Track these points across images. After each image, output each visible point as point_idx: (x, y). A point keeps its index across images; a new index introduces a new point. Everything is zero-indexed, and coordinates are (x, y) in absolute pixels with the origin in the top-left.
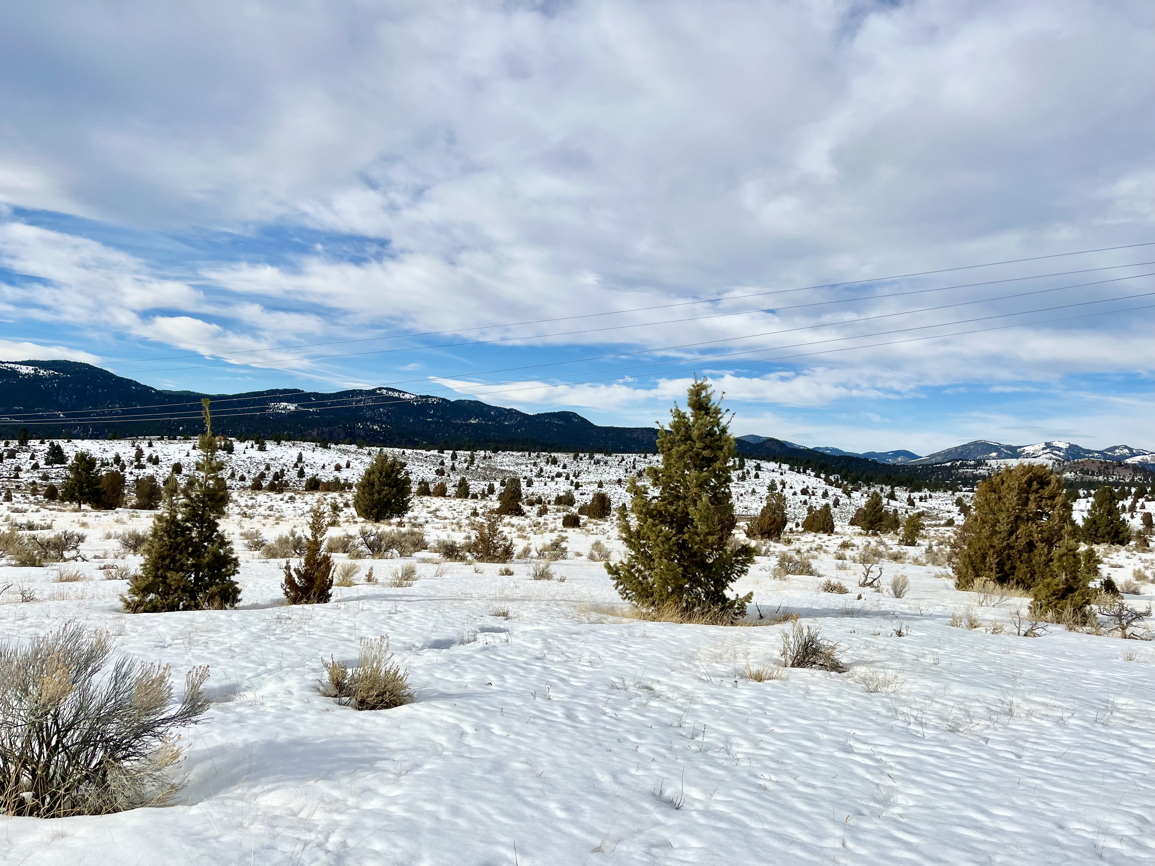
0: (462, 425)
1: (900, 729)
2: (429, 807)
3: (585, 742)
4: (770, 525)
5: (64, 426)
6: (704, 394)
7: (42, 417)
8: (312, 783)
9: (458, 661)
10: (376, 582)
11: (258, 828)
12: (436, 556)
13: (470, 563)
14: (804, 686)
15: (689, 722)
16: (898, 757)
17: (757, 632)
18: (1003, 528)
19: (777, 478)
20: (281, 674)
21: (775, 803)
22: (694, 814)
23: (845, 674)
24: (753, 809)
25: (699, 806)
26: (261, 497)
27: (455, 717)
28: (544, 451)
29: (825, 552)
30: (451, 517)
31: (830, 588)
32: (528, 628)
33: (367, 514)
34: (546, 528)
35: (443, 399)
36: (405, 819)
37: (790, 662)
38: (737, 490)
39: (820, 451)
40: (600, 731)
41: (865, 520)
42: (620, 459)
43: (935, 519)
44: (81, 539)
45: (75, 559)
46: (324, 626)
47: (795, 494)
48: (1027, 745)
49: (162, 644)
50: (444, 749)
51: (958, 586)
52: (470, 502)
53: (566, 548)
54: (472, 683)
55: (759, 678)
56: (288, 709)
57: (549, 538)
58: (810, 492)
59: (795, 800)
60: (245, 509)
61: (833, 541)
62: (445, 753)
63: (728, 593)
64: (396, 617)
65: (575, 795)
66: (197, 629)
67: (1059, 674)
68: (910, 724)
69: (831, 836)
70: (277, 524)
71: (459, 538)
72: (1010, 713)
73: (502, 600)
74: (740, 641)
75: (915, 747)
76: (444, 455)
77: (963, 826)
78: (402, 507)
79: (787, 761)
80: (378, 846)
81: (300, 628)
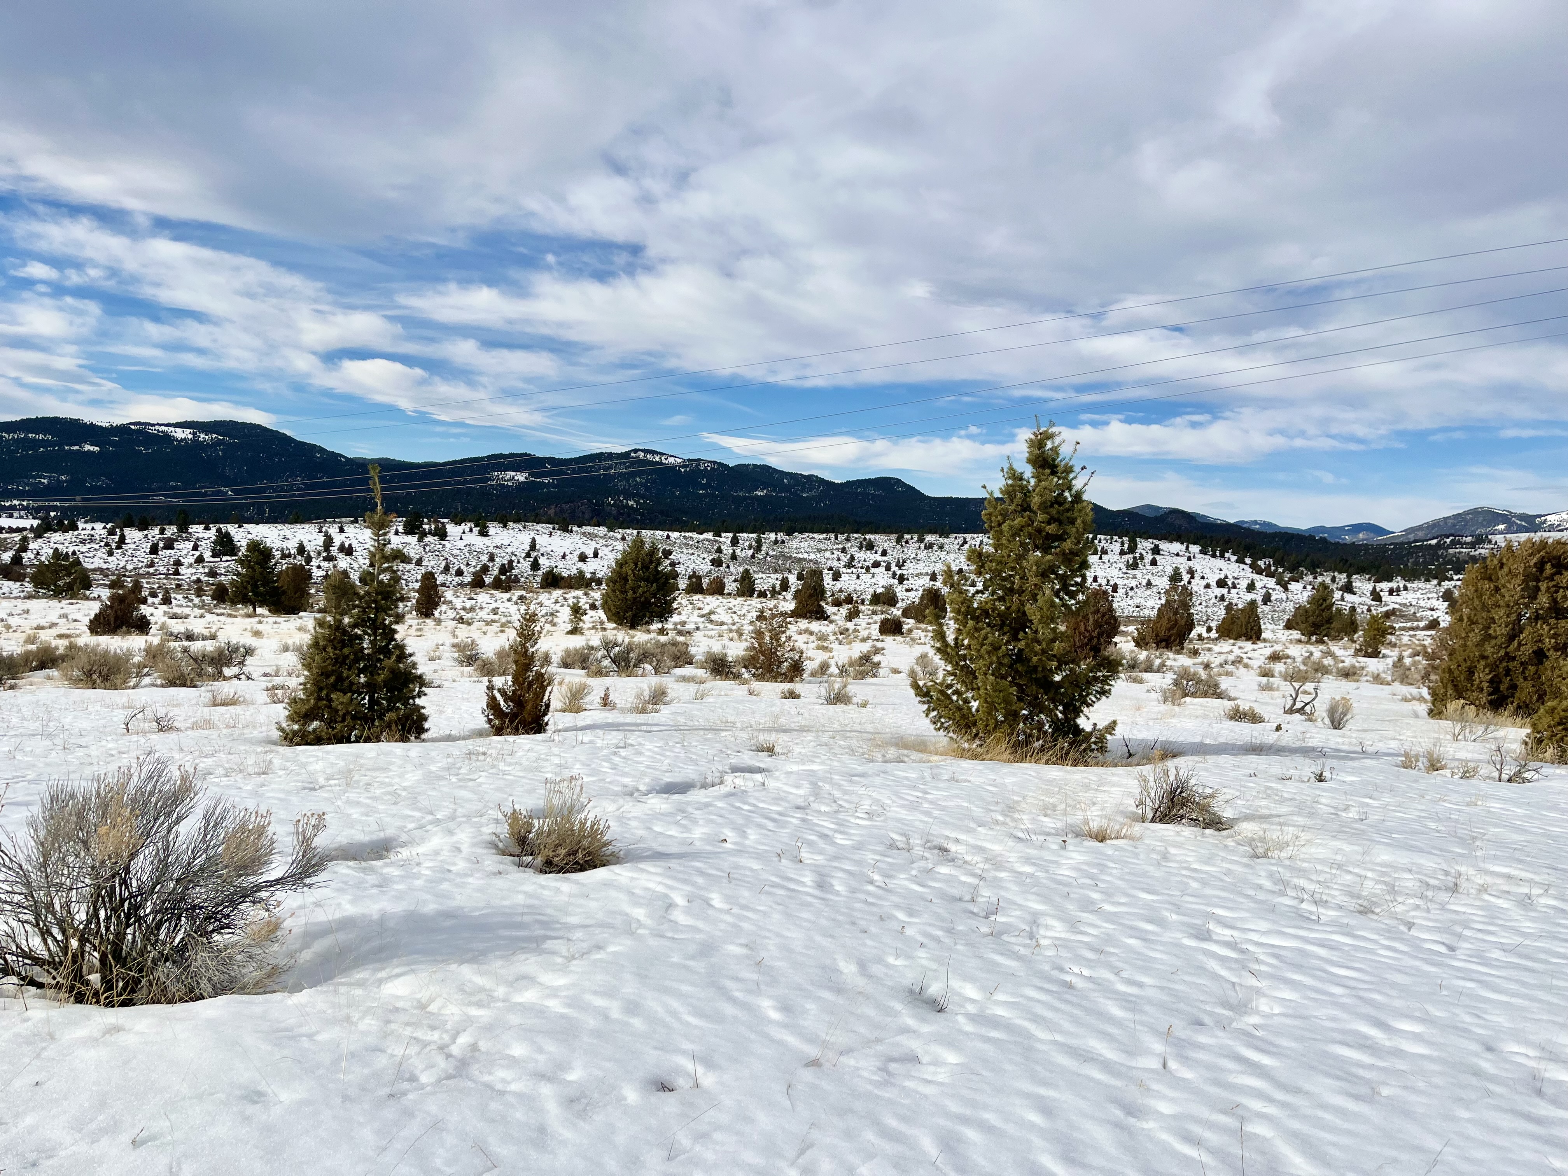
0: (745, 498)
1: (1287, 909)
2: (599, 1002)
3: (834, 920)
4: (1169, 629)
5: (234, 507)
6: (1049, 445)
7: (205, 494)
8: (454, 967)
9: (690, 810)
10: (614, 707)
11: (369, 1024)
12: (701, 673)
13: (745, 682)
14: (1163, 849)
15: (987, 894)
16: (1273, 946)
17: (1118, 775)
18: (1500, 630)
19: (1183, 564)
20: (451, 825)
21: (1079, 1005)
22: (960, 1019)
23: (1225, 833)
24: (1048, 1014)
25: (971, 1008)
26: (483, 597)
27: (665, 884)
28: (857, 532)
29: (1246, 666)
30: (730, 621)
31: (1237, 715)
32: (795, 768)
33: (619, 619)
34: (857, 637)
35: (720, 464)
36: (562, 1016)
37: (1150, 815)
38: (1126, 582)
39: (1245, 526)
40: (858, 905)
41: (1307, 621)
42: (961, 541)
43: (1410, 620)
44: (249, 651)
45: (237, 677)
46: (525, 763)
47: (1208, 586)
48: (1467, 933)
49: (311, 786)
50: (640, 925)
51: (1431, 713)
52: (755, 603)
53: (879, 664)
54: (701, 839)
55: (1101, 837)
56: (449, 871)
57: (858, 649)
58: (1230, 583)
59: (1109, 1002)
60: (463, 613)
61: (1260, 651)
62: (640, 931)
63: (1083, 723)
64: (623, 753)
65: (801, 990)
66: (361, 766)
67: (1542, 835)
68: (1302, 901)
69: (1148, 1052)
70: (502, 631)
71: (736, 650)
72: (1454, 889)
73: (771, 730)
74: (1087, 787)
75: (1302, 933)
76: (722, 540)
77: (1347, 1045)
78: (664, 609)
79: (1112, 950)
80: (518, 1050)
81: (493, 767)
